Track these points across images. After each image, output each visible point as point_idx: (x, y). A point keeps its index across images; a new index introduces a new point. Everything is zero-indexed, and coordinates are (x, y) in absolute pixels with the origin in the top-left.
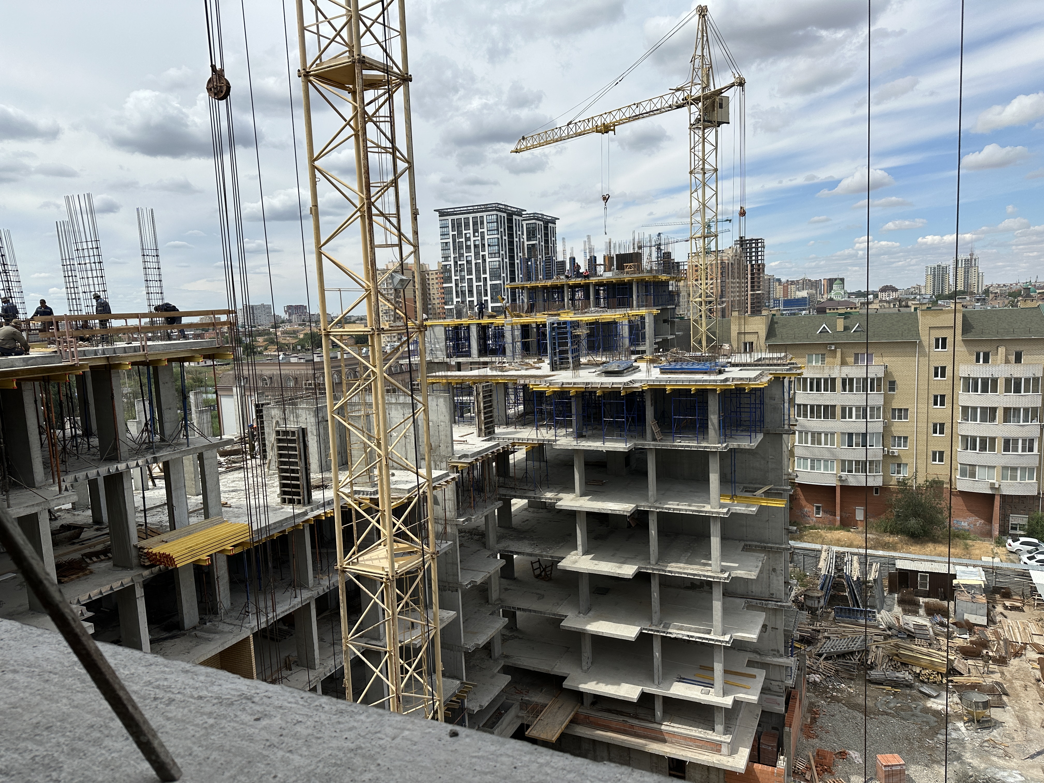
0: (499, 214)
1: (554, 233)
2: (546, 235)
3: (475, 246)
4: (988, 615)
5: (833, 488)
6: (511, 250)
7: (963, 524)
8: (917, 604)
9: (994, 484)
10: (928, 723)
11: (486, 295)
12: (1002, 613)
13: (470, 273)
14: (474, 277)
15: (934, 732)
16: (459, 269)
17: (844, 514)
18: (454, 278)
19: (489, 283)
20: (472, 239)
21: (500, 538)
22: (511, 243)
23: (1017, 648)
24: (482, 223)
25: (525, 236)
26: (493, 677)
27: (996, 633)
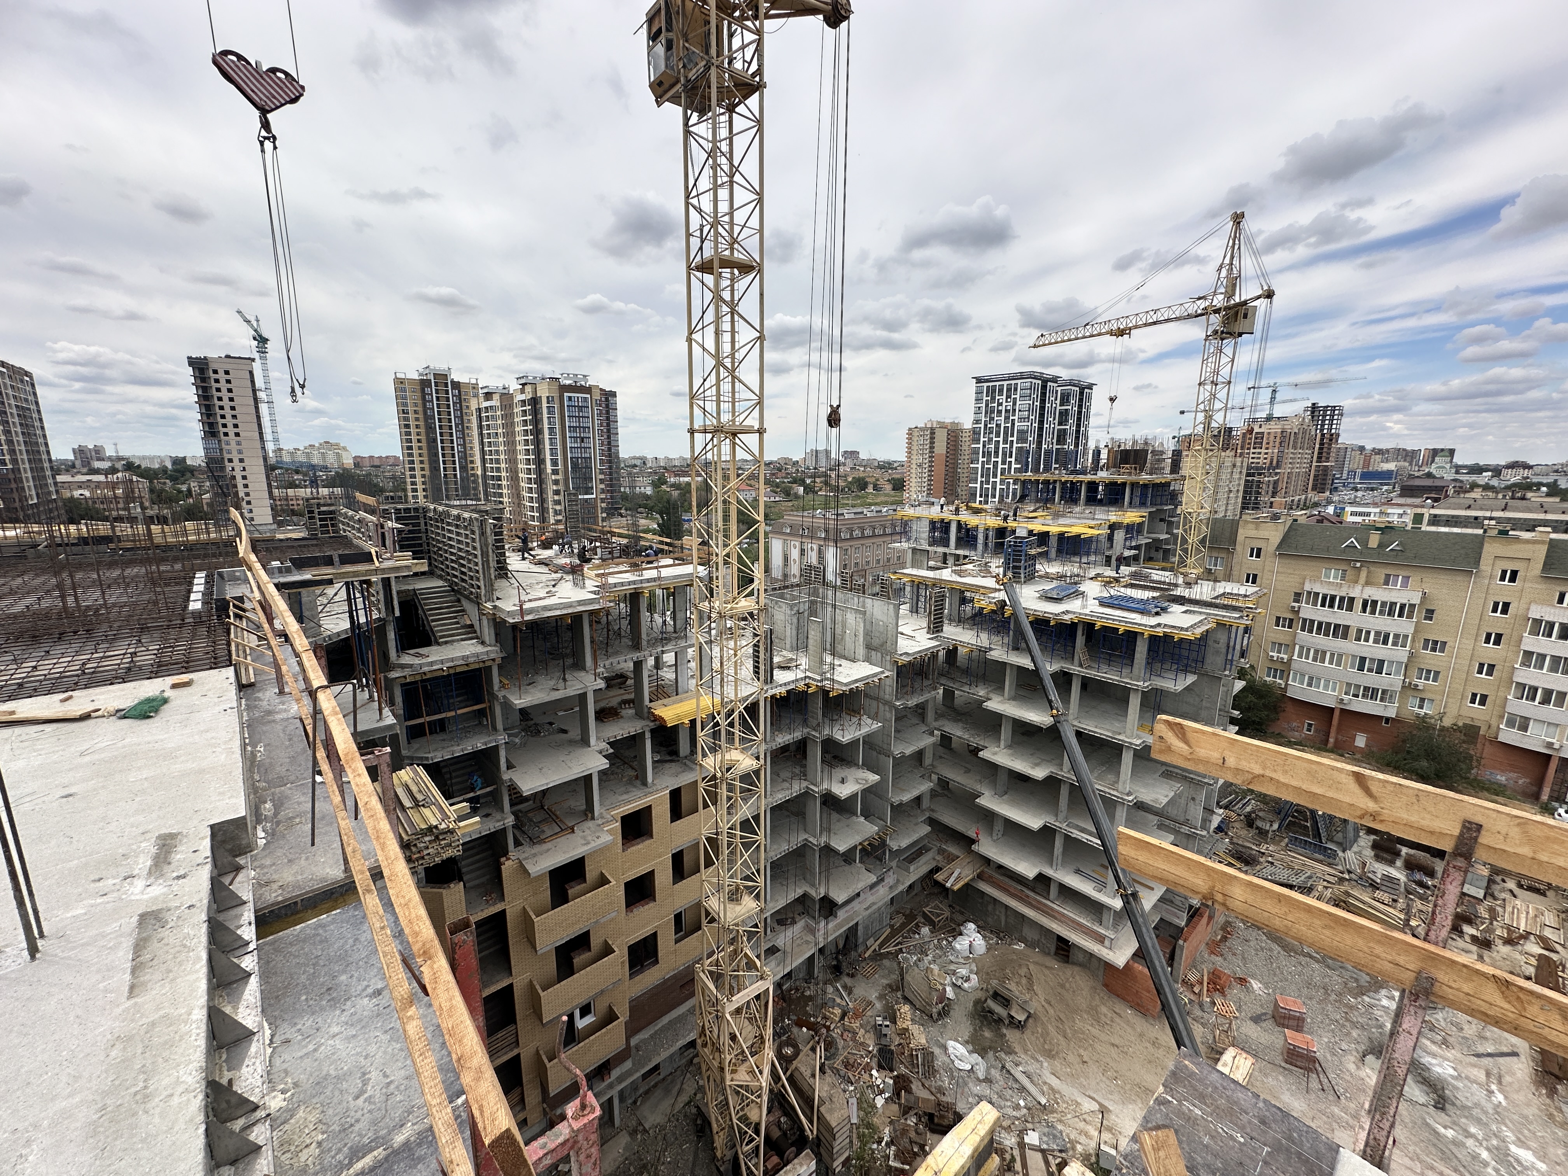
0: (1034, 381)
1: (1089, 398)
2: (1081, 400)
3: (1006, 411)
4: (1488, 888)
5: (1332, 710)
6: (1042, 415)
7: (1499, 777)
8: (1398, 854)
9: (1553, 744)
10: (1357, 980)
11: (1011, 457)
12: (1511, 891)
13: (998, 435)
14: (1001, 439)
15: (1361, 991)
16: (988, 431)
17: (1340, 737)
18: (982, 439)
19: (1015, 445)
20: (1004, 404)
21: (939, 716)
22: (1042, 408)
23: (1514, 935)
24: (1016, 389)
25: (1058, 402)
26: (916, 824)
27: (1492, 911)
